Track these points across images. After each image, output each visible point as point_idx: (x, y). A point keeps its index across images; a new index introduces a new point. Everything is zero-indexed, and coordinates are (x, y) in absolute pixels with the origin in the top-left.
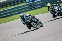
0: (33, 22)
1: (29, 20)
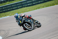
0: (26, 24)
1: (22, 21)
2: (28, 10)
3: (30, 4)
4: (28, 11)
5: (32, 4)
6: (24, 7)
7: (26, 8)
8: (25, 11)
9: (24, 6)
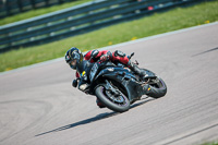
2: (31, 59)
3: (39, 38)
4: (31, 64)
5: (44, 36)
6: (17, 47)
7: (21, 52)
8: (19, 62)
9: (14, 44)
